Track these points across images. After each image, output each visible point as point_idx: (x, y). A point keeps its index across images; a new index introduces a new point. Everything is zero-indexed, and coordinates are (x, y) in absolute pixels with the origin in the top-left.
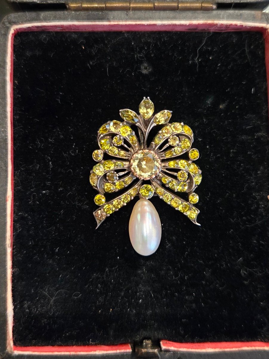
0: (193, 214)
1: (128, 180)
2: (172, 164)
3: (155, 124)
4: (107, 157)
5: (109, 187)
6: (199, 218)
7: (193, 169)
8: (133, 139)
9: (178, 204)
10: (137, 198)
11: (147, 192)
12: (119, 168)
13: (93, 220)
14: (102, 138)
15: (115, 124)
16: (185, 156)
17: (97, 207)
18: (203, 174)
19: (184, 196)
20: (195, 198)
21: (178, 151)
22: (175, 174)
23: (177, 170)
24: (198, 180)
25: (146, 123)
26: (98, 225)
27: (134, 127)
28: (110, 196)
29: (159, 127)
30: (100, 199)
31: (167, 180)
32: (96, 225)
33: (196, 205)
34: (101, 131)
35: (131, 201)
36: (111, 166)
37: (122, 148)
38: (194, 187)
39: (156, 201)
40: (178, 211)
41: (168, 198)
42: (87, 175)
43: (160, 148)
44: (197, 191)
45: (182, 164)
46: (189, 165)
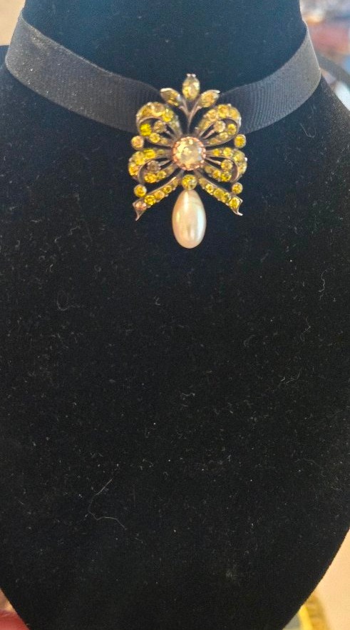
0: (235, 203)
1: (170, 169)
2: (216, 153)
3: (199, 107)
4: (148, 144)
5: (151, 178)
8: (176, 124)
10: (180, 189)
11: (189, 181)
12: (160, 157)
14: (142, 123)
15: (156, 107)
16: (230, 144)
17: (136, 198)
18: (248, 163)
19: (227, 186)
20: (238, 188)
21: (225, 136)
22: (219, 163)
23: (221, 159)
24: (242, 169)
25: (191, 105)
26: (138, 217)
27: (177, 111)
28: (151, 187)
29: (205, 110)
30: (140, 190)
31: (208, 169)
33: (240, 196)
35: (173, 192)
36: (152, 153)
37: (164, 135)
38: (238, 176)
40: (221, 202)
41: (210, 188)
43: (205, 134)
44: (240, 181)
45: (227, 152)
46: (235, 153)
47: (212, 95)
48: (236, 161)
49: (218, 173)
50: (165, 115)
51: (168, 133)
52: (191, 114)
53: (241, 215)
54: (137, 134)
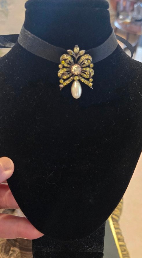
0: (91, 84)
1: (71, 74)
2: (84, 69)
3: (79, 56)
4: (64, 67)
5: (65, 77)
6: (93, 86)
7: (91, 70)
8: (72, 61)
9: (86, 82)
10: (74, 80)
11: (77, 78)
12: (67, 71)
13: (59, 88)
14: (62, 60)
15: (66, 55)
16: (89, 66)
17: (60, 84)
18: (94, 72)
19: (88, 79)
20: (91, 80)
21: (87, 64)
22: (85, 72)
23: (86, 71)
24: (92, 74)
25: (76, 54)
26: (61, 90)
27: (72, 56)
28: (65, 80)
29: (81, 56)
30: (61, 81)
31: (82, 74)
32: (60, 89)
33: (92, 82)
34: (61, 58)
35: (71, 81)
36: (65, 70)
37: (68, 64)
38: (91, 76)
39: (79, 81)
40: (86, 84)
41: (83, 80)
42: (57, 73)
43: (81, 64)
44: (92, 78)
45: (88, 69)
46: (90, 69)
47: (83, 52)
48: (90, 71)
49: (85, 75)
50: (69, 58)
51: (70, 64)
52: (77, 58)
53: (92, 88)
54: (60, 64)
